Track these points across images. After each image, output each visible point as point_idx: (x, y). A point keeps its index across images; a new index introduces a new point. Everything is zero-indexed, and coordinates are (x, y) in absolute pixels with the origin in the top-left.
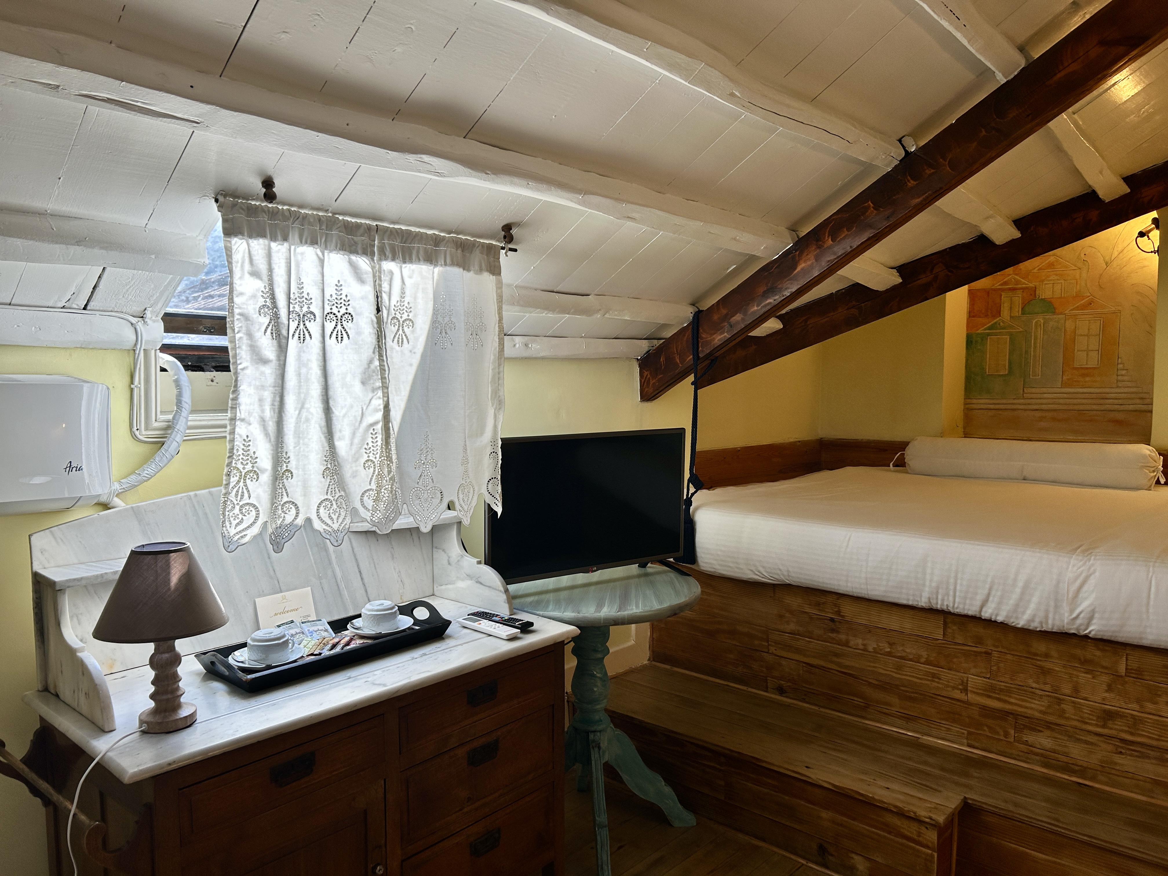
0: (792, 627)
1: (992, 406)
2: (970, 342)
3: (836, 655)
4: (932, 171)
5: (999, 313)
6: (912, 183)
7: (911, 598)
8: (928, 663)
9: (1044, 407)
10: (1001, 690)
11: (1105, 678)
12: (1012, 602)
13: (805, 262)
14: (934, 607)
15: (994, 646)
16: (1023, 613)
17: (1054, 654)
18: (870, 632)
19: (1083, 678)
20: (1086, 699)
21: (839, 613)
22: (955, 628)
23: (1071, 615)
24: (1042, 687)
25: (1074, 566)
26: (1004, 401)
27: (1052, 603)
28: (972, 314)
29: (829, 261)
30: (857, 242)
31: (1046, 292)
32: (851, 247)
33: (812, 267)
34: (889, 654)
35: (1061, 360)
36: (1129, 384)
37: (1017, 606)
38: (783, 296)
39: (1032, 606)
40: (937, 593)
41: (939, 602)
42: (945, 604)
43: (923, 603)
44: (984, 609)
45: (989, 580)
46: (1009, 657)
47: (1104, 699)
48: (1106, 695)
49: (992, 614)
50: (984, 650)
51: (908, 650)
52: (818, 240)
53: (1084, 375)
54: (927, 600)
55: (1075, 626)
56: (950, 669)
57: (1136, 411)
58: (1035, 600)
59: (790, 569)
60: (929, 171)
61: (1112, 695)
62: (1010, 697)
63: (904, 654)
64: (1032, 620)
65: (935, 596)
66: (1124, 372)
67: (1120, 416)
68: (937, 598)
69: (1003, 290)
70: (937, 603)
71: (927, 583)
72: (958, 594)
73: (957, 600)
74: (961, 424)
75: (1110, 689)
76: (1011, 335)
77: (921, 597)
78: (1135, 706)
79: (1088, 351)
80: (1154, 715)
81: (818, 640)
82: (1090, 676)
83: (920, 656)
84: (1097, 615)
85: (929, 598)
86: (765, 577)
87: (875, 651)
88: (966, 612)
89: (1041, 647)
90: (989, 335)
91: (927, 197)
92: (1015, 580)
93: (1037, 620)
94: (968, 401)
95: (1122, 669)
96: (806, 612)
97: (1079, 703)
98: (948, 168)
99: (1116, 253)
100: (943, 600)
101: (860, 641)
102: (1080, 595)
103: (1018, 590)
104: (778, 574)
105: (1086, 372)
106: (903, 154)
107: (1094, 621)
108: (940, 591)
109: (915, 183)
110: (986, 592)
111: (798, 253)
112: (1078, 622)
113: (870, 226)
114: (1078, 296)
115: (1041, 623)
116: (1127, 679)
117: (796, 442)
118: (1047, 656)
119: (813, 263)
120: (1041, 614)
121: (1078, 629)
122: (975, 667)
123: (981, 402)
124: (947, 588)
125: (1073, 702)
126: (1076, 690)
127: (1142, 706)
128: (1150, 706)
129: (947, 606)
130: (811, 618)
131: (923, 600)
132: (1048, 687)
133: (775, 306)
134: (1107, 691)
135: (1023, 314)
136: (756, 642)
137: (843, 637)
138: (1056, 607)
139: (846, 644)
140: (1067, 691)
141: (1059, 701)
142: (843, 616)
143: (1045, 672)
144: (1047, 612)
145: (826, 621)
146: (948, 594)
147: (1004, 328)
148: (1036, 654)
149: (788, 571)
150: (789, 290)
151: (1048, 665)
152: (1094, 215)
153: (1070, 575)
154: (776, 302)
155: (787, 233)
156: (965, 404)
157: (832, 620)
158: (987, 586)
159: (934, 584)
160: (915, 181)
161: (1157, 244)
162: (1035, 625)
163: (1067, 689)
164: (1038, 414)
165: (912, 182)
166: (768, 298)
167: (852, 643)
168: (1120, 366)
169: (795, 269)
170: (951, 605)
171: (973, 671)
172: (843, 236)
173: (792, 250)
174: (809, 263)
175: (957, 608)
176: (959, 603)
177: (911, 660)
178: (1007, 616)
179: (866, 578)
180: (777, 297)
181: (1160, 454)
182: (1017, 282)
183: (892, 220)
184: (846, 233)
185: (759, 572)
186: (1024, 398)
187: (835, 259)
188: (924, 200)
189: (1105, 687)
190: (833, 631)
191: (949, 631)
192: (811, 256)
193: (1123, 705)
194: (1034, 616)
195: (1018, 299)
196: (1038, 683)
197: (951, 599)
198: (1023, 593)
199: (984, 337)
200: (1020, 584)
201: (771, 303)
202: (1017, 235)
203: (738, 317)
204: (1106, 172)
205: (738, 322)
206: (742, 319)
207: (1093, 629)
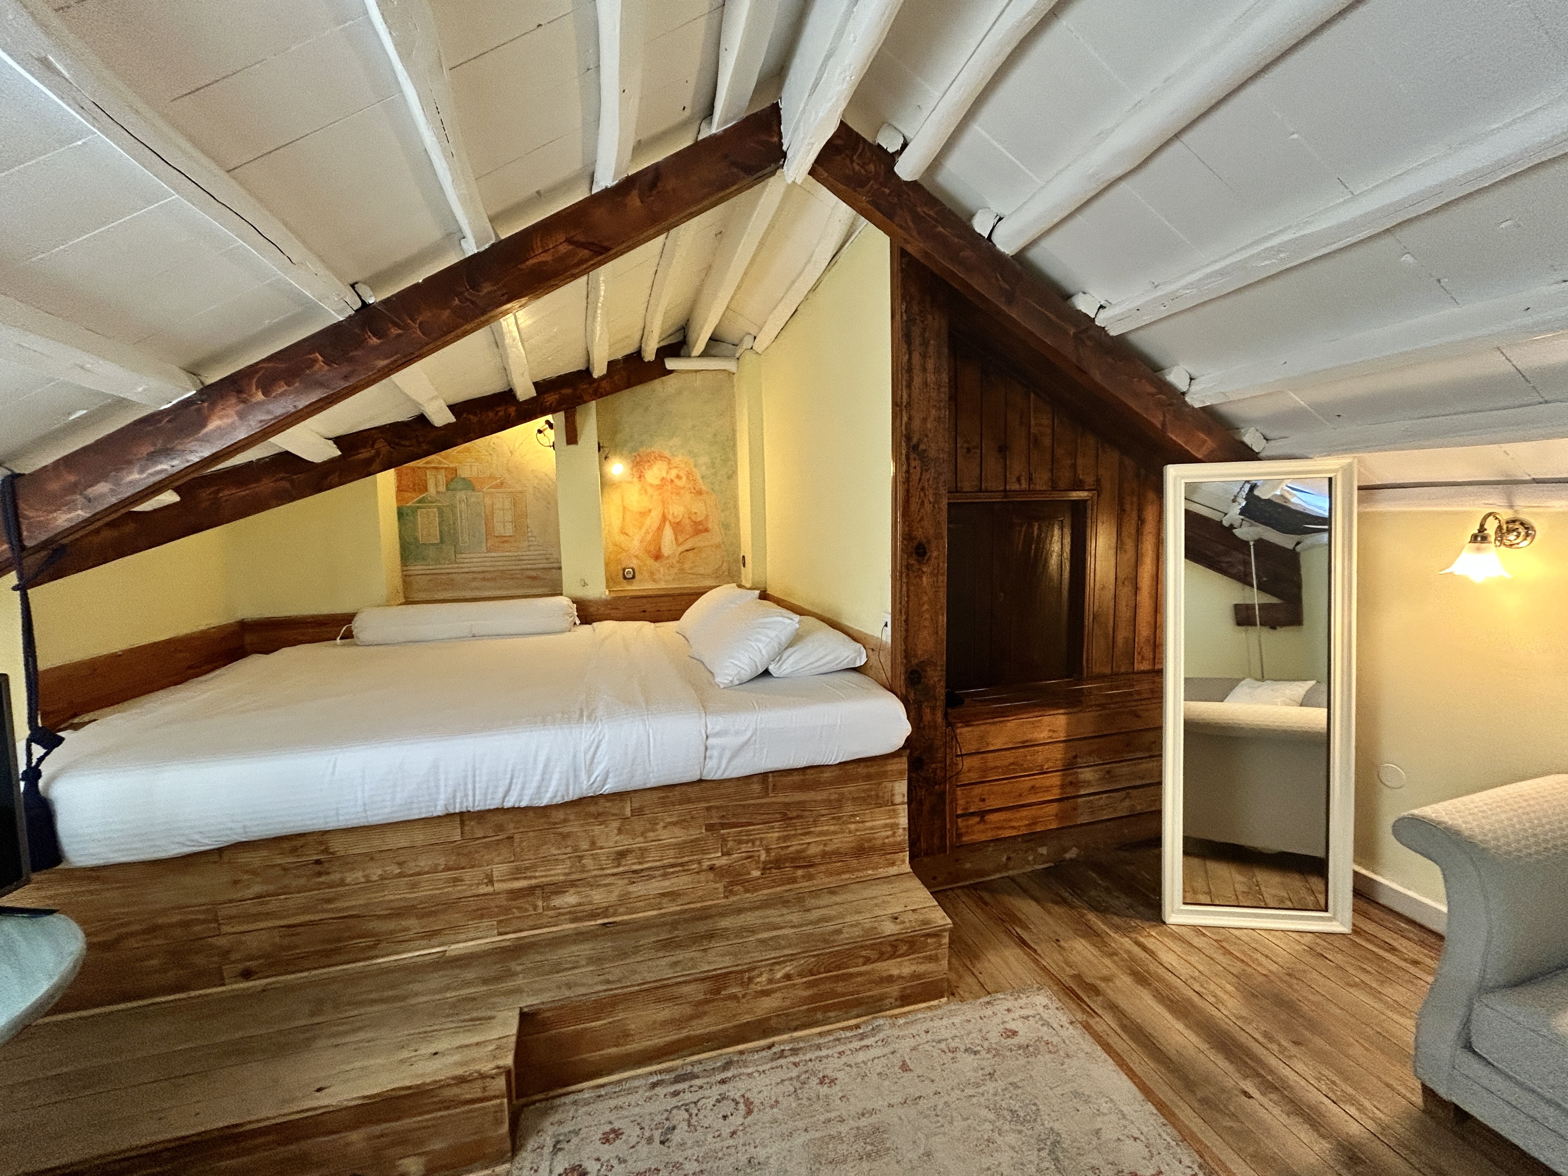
0: (257, 889)
1: (428, 572)
2: (401, 514)
3: (329, 901)
4: (400, 331)
5: (426, 489)
6: (375, 341)
7: (424, 810)
8: (448, 869)
9: (475, 569)
10: (527, 869)
11: (615, 824)
12: (534, 785)
13: (220, 418)
14: (452, 812)
15: (515, 828)
16: (546, 792)
17: (572, 817)
18: (372, 859)
19: (597, 829)
20: (601, 848)
21: (326, 851)
22: (472, 823)
23: (588, 781)
24: (563, 850)
25: (586, 735)
26: (438, 566)
27: (571, 775)
28: (400, 489)
29: (261, 421)
30: (303, 402)
31: (465, 472)
32: (295, 406)
33: (233, 427)
34: (400, 875)
35: (484, 531)
36: (538, 548)
37: (539, 787)
38: (188, 461)
39: (554, 783)
40: (454, 797)
41: (458, 806)
42: (465, 805)
43: (439, 810)
44: (507, 799)
45: (510, 768)
46: (531, 834)
47: (616, 842)
48: (618, 838)
49: (515, 802)
50: (506, 836)
51: (422, 864)
52: (240, 392)
53: (503, 542)
54: (444, 808)
55: (593, 790)
56: (472, 867)
57: (543, 568)
58: (556, 776)
59: (248, 823)
60: (395, 331)
61: (622, 837)
62: (536, 871)
63: (418, 869)
64: (555, 796)
65: (451, 801)
66: (533, 539)
67: (533, 574)
68: (455, 803)
69: (427, 468)
70: (455, 808)
71: (442, 790)
72: (477, 792)
73: (477, 798)
74: (400, 589)
75: (620, 831)
76: (439, 508)
77: (436, 806)
78: (641, 839)
79: (504, 522)
80: (655, 841)
81: (299, 892)
82: (602, 827)
83: (437, 865)
84: (610, 775)
85: (446, 806)
86: (206, 845)
87: (382, 878)
88: (487, 808)
89: (560, 815)
90: (418, 508)
91: (396, 361)
92: (535, 761)
93: (559, 794)
94: (405, 568)
95: (628, 812)
96: (276, 865)
97: (596, 854)
98: (419, 332)
99: (517, 446)
100: (461, 803)
101: (359, 874)
102: (595, 761)
103: (539, 771)
104: (227, 836)
105: (504, 540)
106: (359, 304)
107: (609, 780)
108: (458, 795)
109: (379, 341)
110: (507, 781)
111: (206, 405)
112: (595, 785)
113: (321, 384)
114: (492, 477)
115: (563, 796)
116: (632, 819)
118: (565, 821)
119: (234, 422)
120: (562, 788)
121: (595, 791)
122: (499, 855)
123: (417, 568)
124: (466, 789)
125: (592, 855)
126: (593, 843)
127: (645, 838)
128: (651, 834)
129: (467, 807)
130: (285, 869)
131: (439, 808)
132: (569, 850)
133: (172, 475)
134: (617, 835)
135: (448, 489)
136: (197, 928)
137: (335, 877)
138: (576, 777)
139: (342, 883)
140: (585, 847)
141: (581, 858)
142: (332, 853)
143: (565, 836)
144: (567, 785)
145: (311, 866)
146: (466, 795)
147: (431, 502)
148: (556, 823)
149: (245, 827)
150: (197, 455)
151: (565, 830)
152: (512, 410)
153: (583, 746)
154: (176, 470)
155: (183, 376)
156: (403, 571)
157: (318, 862)
158: (508, 776)
159: (450, 790)
160: (379, 338)
161: (553, 439)
162: (558, 800)
163: (585, 845)
164: (470, 576)
165: (375, 339)
166: (155, 463)
167: (348, 880)
168: (530, 534)
169: (204, 426)
170: (471, 805)
171: (496, 860)
172: (280, 391)
173: (198, 400)
174: (230, 421)
175: (478, 806)
176: (479, 801)
177: (427, 873)
178: (531, 800)
179: (365, 805)
180: (175, 462)
181: (574, 602)
182: (440, 462)
183: (352, 381)
184: (286, 388)
185: (192, 841)
186: (456, 563)
187: (271, 419)
188: (392, 363)
189: (616, 831)
190: (320, 874)
191: (467, 828)
192: (231, 411)
193: (631, 841)
194: (556, 792)
195: (442, 477)
196: (559, 848)
197: (470, 799)
198: (544, 773)
199: (414, 510)
200: (540, 766)
201: (166, 470)
202: (453, 419)
203: (102, 488)
204: (526, 374)
205: (103, 496)
206: (112, 490)
207: (608, 788)
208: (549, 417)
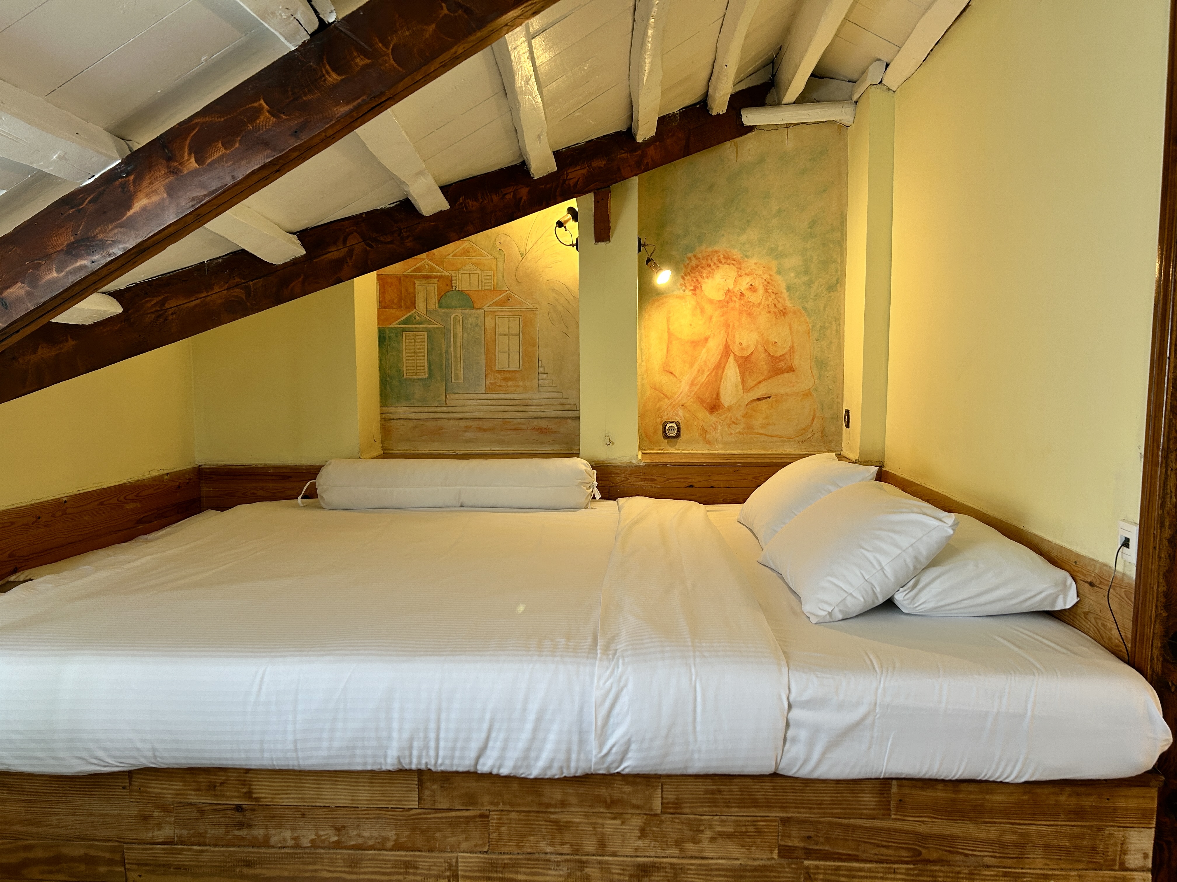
0: (168, 831)
1: (413, 416)
2: (383, 338)
3: (249, 864)
4: (367, 61)
5: (413, 305)
6: (333, 78)
7: (370, 760)
8: (398, 847)
9: (468, 415)
10: (505, 866)
11: (637, 822)
12: (521, 745)
13: (148, 195)
14: (407, 767)
15: (492, 803)
16: (537, 759)
17: (573, 800)
18: (303, 816)
19: (610, 825)
20: (614, 855)
21: (249, 795)
22: (435, 787)
23: (600, 751)
24: (559, 849)
25: (599, 678)
26: (426, 410)
27: (575, 738)
28: (383, 305)
29: (193, 199)
30: (243, 171)
31: (462, 283)
32: (233, 177)
33: (161, 207)
34: (337, 845)
35: (483, 362)
36: (550, 389)
37: (528, 749)
38: (110, 255)
39: (549, 746)
40: (411, 748)
41: (415, 761)
42: (424, 761)
43: (390, 764)
44: (481, 761)
45: (488, 716)
46: (513, 815)
47: (636, 850)
48: (640, 843)
49: (493, 767)
50: (478, 813)
51: (366, 834)
52: (170, 159)
53: (506, 379)
54: (395, 762)
55: (605, 766)
56: (431, 850)
57: (557, 418)
58: (552, 737)
59: (157, 746)
60: (361, 61)
61: (647, 842)
62: (517, 873)
63: (360, 841)
64: (549, 767)
65: (407, 753)
66: (545, 376)
67: (543, 424)
68: (411, 756)
69: (417, 277)
70: (411, 763)
71: (395, 735)
72: (442, 744)
73: (441, 753)
74: (378, 438)
75: (643, 833)
76: (428, 331)
77: (386, 757)
78: (674, 851)
79: (509, 352)
80: (696, 858)
81: (216, 846)
82: (618, 822)
83: (385, 839)
84: (633, 747)
85: (399, 758)
86: (112, 766)
87: (314, 844)
88: (454, 769)
89: (557, 794)
90: (404, 330)
91: (360, 106)
92: (524, 710)
93: (556, 765)
94: (385, 409)
95: (657, 805)
96: (191, 804)
97: (606, 863)
98: (392, 61)
99: (529, 246)
100: (420, 757)
101: (288, 834)
102: (611, 720)
103: (529, 726)
104: (134, 758)
105: (508, 376)
106: (316, 25)
107: (630, 754)
108: (415, 744)
109: (339, 78)
110: (483, 735)
111: (132, 178)
112: (610, 758)
113: (265, 144)
114: (495, 290)
115: (561, 769)
116: (663, 817)
117: (163, 475)
118: (563, 804)
119: (163, 200)
120: (562, 756)
121: (608, 768)
122: (467, 839)
123: (401, 410)
124: (426, 738)
125: (600, 862)
126: (602, 844)
127: (682, 850)
128: (690, 847)
129: (427, 764)
130: (202, 812)
131: (389, 761)
132: (567, 849)
133: (95, 273)
134: (640, 838)
135: (440, 307)
136: (102, 869)
137: (259, 832)
138: (581, 742)
139: (266, 843)
140: (591, 849)
141: (582, 864)
142: (257, 799)
143: (561, 827)
144: (569, 751)
145: (229, 812)
146: (427, 747)
147: (420, 323)
148: (549, 805)
149: (154, 749)
150: (121, 246)
151: (564, 817)
152: (524, 192)
153: (596, 694)
154: (96, 266)
155: (107, 139)
156: (382, 413)
157: (239, 808)
158: (486, 726)
159: (406, 735)
160: (339, 74)
161: (576, 235)
162: (554, 772)
163: (590, 845)
164: (463, 424)
165: (335, 76)
166: (78, 257)
167: (273, 840)
168: (541, 369)
169: (129, 207)
170: (433, 762)
171: (465, 845)
172: (216, 156)
173: (122, 172)
174: (155, 199)
175: (441, 765)
176: (444, 758)
177: (372, 848)
178: (515, 767)
179: (295, 742)
180: (96, 257)
181: (593, 468)
182: (432, 269)
183: (304, 137)
184: (223, 151)
185: (97, 758)
186: (447, 406)
187: (205, 196)
188: (355, 109)
189: (637, 833)
190: (241, 825)
191: (427, 793)
192: (160, 185)
193: (660, 852)
194: (552, 760)
195: (434, 290)
196: (552, 844)
197: (432, 753)
198: (535, 730)
199: (399, 333)
200: (532, 717)
201: (84, 267)
202: (445, 206)
203: (18, 290)
204: (544, 137)
205: (19, 300)
206: (29, 294)
207: (628, 766)
208: (573, 203)
